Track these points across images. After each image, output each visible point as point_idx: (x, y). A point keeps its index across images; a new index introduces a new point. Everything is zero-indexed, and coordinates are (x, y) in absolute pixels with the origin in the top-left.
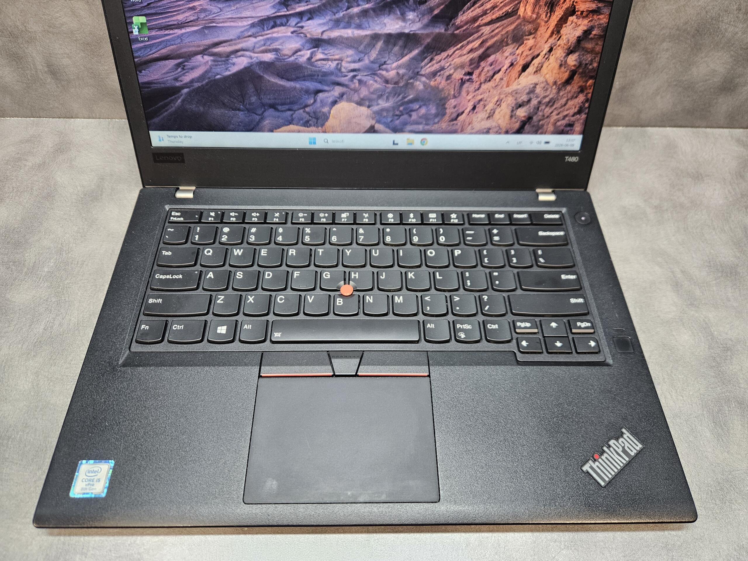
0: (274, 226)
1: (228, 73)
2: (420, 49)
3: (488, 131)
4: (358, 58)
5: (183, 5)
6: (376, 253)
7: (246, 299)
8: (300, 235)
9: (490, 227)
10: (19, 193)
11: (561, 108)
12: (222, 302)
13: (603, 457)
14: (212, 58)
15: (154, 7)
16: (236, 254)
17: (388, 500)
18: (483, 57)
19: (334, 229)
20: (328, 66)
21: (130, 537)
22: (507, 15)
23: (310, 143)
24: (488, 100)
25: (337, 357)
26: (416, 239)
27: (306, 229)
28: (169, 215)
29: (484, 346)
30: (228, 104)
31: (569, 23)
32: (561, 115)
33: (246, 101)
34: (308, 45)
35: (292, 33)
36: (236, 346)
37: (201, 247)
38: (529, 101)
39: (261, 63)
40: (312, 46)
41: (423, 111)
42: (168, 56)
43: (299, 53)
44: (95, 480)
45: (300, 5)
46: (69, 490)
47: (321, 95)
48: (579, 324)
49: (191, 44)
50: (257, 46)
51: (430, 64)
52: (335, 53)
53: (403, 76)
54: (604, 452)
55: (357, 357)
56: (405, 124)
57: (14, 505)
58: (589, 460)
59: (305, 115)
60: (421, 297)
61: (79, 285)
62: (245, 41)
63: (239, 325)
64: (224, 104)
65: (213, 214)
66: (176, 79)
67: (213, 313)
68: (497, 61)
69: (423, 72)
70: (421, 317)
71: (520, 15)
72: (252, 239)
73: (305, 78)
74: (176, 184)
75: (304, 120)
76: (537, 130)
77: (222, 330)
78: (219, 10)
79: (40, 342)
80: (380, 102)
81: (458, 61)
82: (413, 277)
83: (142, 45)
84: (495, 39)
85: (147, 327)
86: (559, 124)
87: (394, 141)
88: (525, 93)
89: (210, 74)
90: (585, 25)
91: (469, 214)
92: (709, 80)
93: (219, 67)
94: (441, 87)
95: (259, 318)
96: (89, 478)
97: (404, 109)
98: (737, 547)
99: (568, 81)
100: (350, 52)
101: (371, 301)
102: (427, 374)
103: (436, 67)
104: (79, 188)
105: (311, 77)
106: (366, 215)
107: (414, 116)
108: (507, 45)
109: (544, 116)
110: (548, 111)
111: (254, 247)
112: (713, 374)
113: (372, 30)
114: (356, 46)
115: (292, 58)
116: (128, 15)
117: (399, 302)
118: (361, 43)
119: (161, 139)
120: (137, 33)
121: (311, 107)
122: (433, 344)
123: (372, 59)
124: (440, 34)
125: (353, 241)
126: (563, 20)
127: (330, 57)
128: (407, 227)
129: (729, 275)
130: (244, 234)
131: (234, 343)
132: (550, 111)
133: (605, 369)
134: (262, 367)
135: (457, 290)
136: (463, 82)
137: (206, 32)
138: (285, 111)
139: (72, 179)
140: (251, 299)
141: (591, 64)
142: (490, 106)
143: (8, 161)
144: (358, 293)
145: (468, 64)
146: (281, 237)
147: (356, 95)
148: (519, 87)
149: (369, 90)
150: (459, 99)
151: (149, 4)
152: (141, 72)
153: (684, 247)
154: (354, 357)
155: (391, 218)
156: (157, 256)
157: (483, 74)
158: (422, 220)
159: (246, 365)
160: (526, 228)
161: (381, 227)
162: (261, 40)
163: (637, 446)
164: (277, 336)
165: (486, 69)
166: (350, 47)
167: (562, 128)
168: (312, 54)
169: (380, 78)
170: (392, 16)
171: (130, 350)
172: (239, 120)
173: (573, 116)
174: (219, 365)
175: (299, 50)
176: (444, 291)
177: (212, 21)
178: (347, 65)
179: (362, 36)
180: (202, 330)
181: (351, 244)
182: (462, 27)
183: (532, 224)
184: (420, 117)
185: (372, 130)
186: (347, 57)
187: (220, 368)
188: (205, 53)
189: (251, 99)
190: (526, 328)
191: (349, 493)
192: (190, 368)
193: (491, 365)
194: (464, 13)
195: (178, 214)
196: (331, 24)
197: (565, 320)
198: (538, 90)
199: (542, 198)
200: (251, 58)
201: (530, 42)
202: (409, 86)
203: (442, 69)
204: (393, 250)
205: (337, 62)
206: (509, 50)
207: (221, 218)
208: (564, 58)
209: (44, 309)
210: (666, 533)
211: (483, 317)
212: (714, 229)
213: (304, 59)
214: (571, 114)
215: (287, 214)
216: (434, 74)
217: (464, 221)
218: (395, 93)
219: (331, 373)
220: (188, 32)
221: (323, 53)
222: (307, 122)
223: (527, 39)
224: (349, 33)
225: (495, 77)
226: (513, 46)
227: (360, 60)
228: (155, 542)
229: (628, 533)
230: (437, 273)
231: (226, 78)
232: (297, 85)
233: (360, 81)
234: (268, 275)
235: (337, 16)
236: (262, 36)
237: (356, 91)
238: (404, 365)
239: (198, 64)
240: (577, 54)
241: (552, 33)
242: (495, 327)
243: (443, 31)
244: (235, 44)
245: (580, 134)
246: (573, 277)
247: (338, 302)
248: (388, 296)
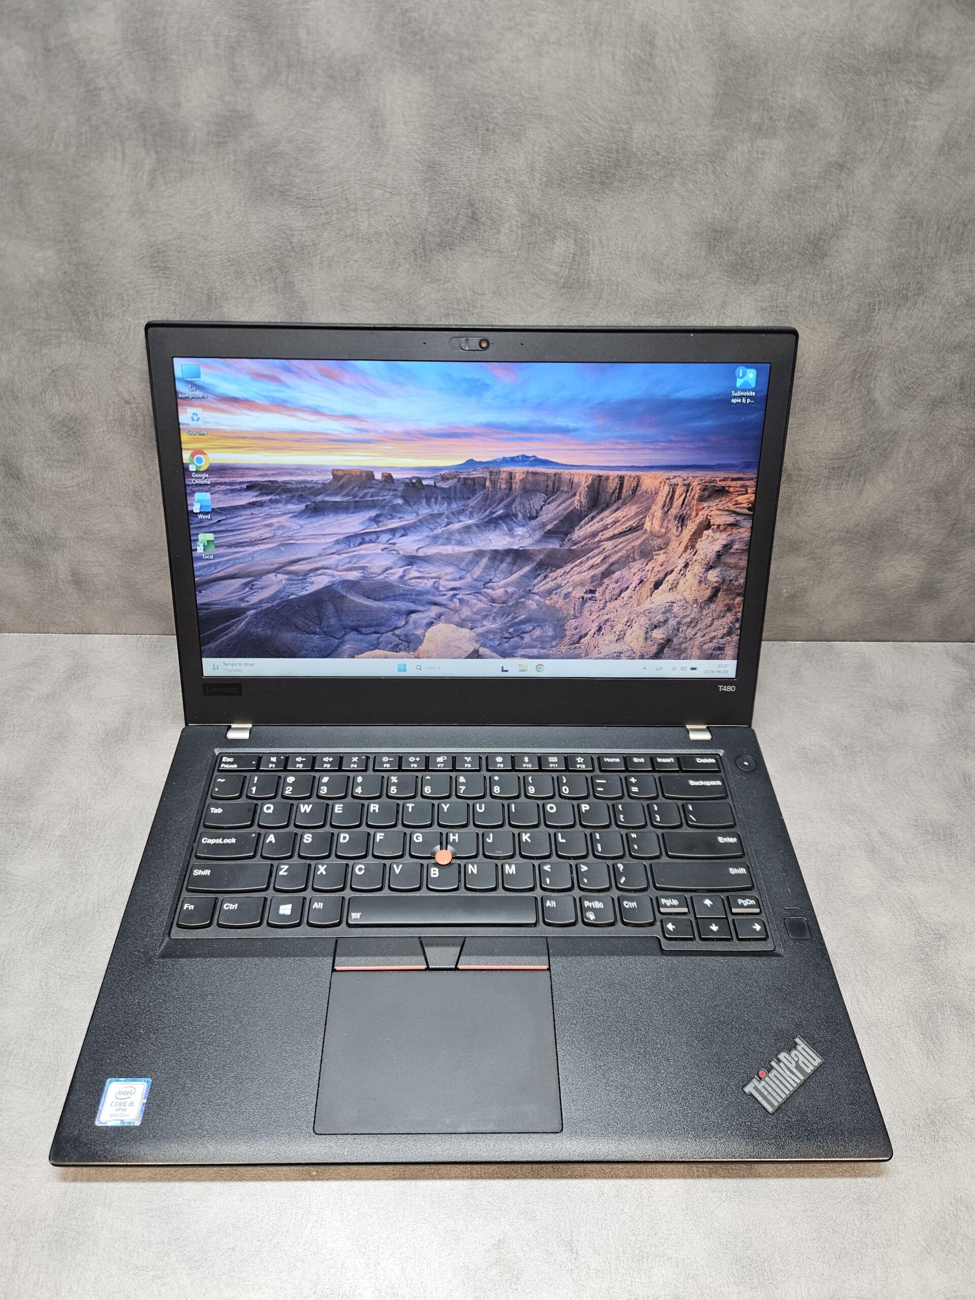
0: (351, 775)
1: (304, 593)
2: (531, 566)
3: (618, 656)
4: (459, 576)
5: (258, 522)
6: (480, 808)
7: (316, 869)
8: (384, 785)
9: (628, 774)
10: (22, 733)
11: (706, 628)
12: (286, 873)
13: (771, 1075)
14: (286, 576)
15: (224, 524)
16: (303, 811)
17: (496, 1129)
18: (607, 574)
19: (428, 777)
20: (423, 584)
21: (166, 1184)
22: (632, 530)
23: (400, 670)
24: (616, 620)
25: (432, 945)
26: (532, 790)
27: (392, 778)
28: (218, 761)
29: (620, 930)
30: (301, 627)
31: (704, 537)
32: (707, 637)
33: (324, 624)
34: (401, 563)
35: (382, 550)
36: (303, 932)
37: (259, 802)
38: (666, 621)
39: (345, 583)
40: (405, 564)
41: (538, 632)
42: (234, 575)
43: (390, 571)
44: (127, 1104)
45: (393, 521)
46: (94, 1117)
47: (413, 615)
48: (740, 901)
49: (264, 562)
50: (341, 563)
51: (544, 582)
52: (431, 570)
53: (512, 594)
54: (772, 1067)
55: (457, 946)
56: (516, 647)
57: (17, 1142)
58: (752, 1078)
59: (394, 638)
60: (539, 865)
61: (99, 853)
62: (327, 559)
63: (307, 904)
64: (296, 627)
65: (274, 759)
66: (242, 600)
67: (274, 887)
68: (623, 578)
69: (535, 590)
70: (538, 893)
71: (646, 530)
72: (324, 791)
73: (395, 598)
74: (228, 720)
75: (393, 644)
76: (679, 654)
77: (286, 909)
78: (300, 527)
79: (50, 928)
80: (485, 623)
81: (577, 578)
82: (529, 841)
83: (206, 563)
84: (620, 554)
85: (192, 907)
86: (705, 647)
87: (503, 667)
88: (660, 612)
89: (283, 594)
90: (723, 539)
91: (600, 758)
92: (901, 586)
93: (294, 586)
94: (557, 606)
95: (333, 895)
96: (120, 1101)
97: (514, 631)
98: (953, 1200)
99: (712, 598)
100: (450, 569)
101: (475, 872)
102: (546, 967)
103: (551, 584)
104: (99, 725)
105: (403, 596)
106: (468, 759)
107: (527, 638)
108: (635, 560)
109: (686, 638)
110: (690, 632)
111: (327, 802)
112: (922, 970)
113: (476, 546)
114: (456, 563)
115: (382, 577)
116: (192, 532)
117: (511, 873)
118: (462, 560)
119: (216, 667)
120: (202, 551)
121: (402, 629)
122: (554, 928)
123: (475, 576)
124: (554, 550)
125: (452, 792)
126: (697, 535)
127: (426, 575)
128: (521, 775)
129: (942, 838)
130: (313, 785)
131: (301, 927)
132: (693, 632)
133: (774, 961)
134: (337, 958)
135: (585, 857)
136: (584, 601)
137: (283, 549)
138: (370, 634)
139: (90, 714)
140: (322, 870)
141: (736, 581)
142: (619, 627)
143: (7, 690)
144: (458, 861)
145: (590, 581)
146: (360, 788)
147: (456, 615)
148: (652, 606)
149: (471, 611)
150: (580, 620)
151: (219, 521)
152: (200, 592)
153: (882, 801)
154: (454, 945)
155: (500, 763)
156: (204, 815)
157: (608, 592)
158: (540, 765)
159: (316, 955)
160: (673, 776)
161: (488, 774)
162: (346, 558)
163: (815, 1060)
164: (355, 917)
165: (611, 587)
166: (450, 564)
167: (710, 651)
168: (405, 571)
169: (484, 596)
170: (498, 532)
171: (169, 937)
172: (314, 645)
173: (722, 638)
174: (282, 955)
175: (391, 568)
176: (569, 858)
177: (290, 538)
178: (446, 583)
179: (464, 553)
180: (261, 910)
181: (448, 797)
182: (579, 542)
183: (681, 771)
184: (534, 640)
185: (475, 655)
186: (447, 574)
187: (284, 959)
188: (280, 571)
189: (330, 620)
190: (672, 906)
191: (448, 1121)
192: (246, 960)
193: (627, 955)
194: (581, 528)
195: (231, 760)
196: (428, 541)
197: (723, 896)
198: (676, 609)
199: (693, 736)
200: (333, 576)
201: (661, 557)
202: (520, 605)
203: (559, 586)
204: (503, 805)
205: (434, 580)
206: (636, 566)
207: (285, 763)
208: (703, 574)
209: (55, 885)
210: (860, 1180)
211: (618, 892)
212: (922, 776)
213: (396, 577)
214: (720, 636)
215: (368, 758)
216: (550, 592)
217: (593, 766)
218: (504, 614)
219: (423, 965)
220: (261, 550)
221: (418, 571)
222: (397, 645)
223: (656, 555)
224: (448, 549)
225: (622, 596)
226: (641, 561)
227: (460, 578)
228: (198, 1190)
229: (808, 1180)
230: (560, 835)
231: (301, 599)
232: (386, 605)
233: (461, 600)
234: (344, 838)
235: (435, 532)
236: (346, 553)
237: (456, 611)
238: (517, 955)
239: (269, 583)
240: (718, 569)
241: (686, 548)
242: (634, 905)
243: (558, 547)
244: (316, 562)
245: (733, 659)
246: (733, 840)
247: (432, 872)
248: (496, 865)
